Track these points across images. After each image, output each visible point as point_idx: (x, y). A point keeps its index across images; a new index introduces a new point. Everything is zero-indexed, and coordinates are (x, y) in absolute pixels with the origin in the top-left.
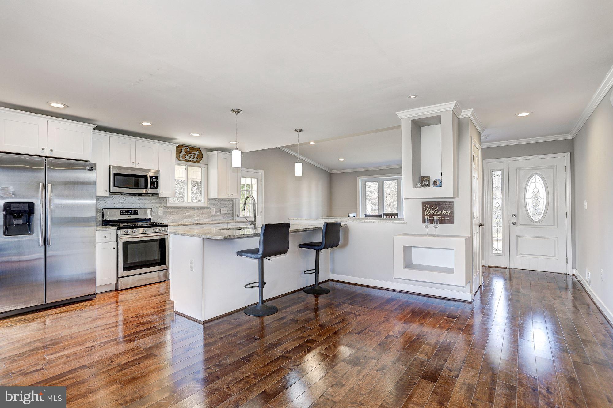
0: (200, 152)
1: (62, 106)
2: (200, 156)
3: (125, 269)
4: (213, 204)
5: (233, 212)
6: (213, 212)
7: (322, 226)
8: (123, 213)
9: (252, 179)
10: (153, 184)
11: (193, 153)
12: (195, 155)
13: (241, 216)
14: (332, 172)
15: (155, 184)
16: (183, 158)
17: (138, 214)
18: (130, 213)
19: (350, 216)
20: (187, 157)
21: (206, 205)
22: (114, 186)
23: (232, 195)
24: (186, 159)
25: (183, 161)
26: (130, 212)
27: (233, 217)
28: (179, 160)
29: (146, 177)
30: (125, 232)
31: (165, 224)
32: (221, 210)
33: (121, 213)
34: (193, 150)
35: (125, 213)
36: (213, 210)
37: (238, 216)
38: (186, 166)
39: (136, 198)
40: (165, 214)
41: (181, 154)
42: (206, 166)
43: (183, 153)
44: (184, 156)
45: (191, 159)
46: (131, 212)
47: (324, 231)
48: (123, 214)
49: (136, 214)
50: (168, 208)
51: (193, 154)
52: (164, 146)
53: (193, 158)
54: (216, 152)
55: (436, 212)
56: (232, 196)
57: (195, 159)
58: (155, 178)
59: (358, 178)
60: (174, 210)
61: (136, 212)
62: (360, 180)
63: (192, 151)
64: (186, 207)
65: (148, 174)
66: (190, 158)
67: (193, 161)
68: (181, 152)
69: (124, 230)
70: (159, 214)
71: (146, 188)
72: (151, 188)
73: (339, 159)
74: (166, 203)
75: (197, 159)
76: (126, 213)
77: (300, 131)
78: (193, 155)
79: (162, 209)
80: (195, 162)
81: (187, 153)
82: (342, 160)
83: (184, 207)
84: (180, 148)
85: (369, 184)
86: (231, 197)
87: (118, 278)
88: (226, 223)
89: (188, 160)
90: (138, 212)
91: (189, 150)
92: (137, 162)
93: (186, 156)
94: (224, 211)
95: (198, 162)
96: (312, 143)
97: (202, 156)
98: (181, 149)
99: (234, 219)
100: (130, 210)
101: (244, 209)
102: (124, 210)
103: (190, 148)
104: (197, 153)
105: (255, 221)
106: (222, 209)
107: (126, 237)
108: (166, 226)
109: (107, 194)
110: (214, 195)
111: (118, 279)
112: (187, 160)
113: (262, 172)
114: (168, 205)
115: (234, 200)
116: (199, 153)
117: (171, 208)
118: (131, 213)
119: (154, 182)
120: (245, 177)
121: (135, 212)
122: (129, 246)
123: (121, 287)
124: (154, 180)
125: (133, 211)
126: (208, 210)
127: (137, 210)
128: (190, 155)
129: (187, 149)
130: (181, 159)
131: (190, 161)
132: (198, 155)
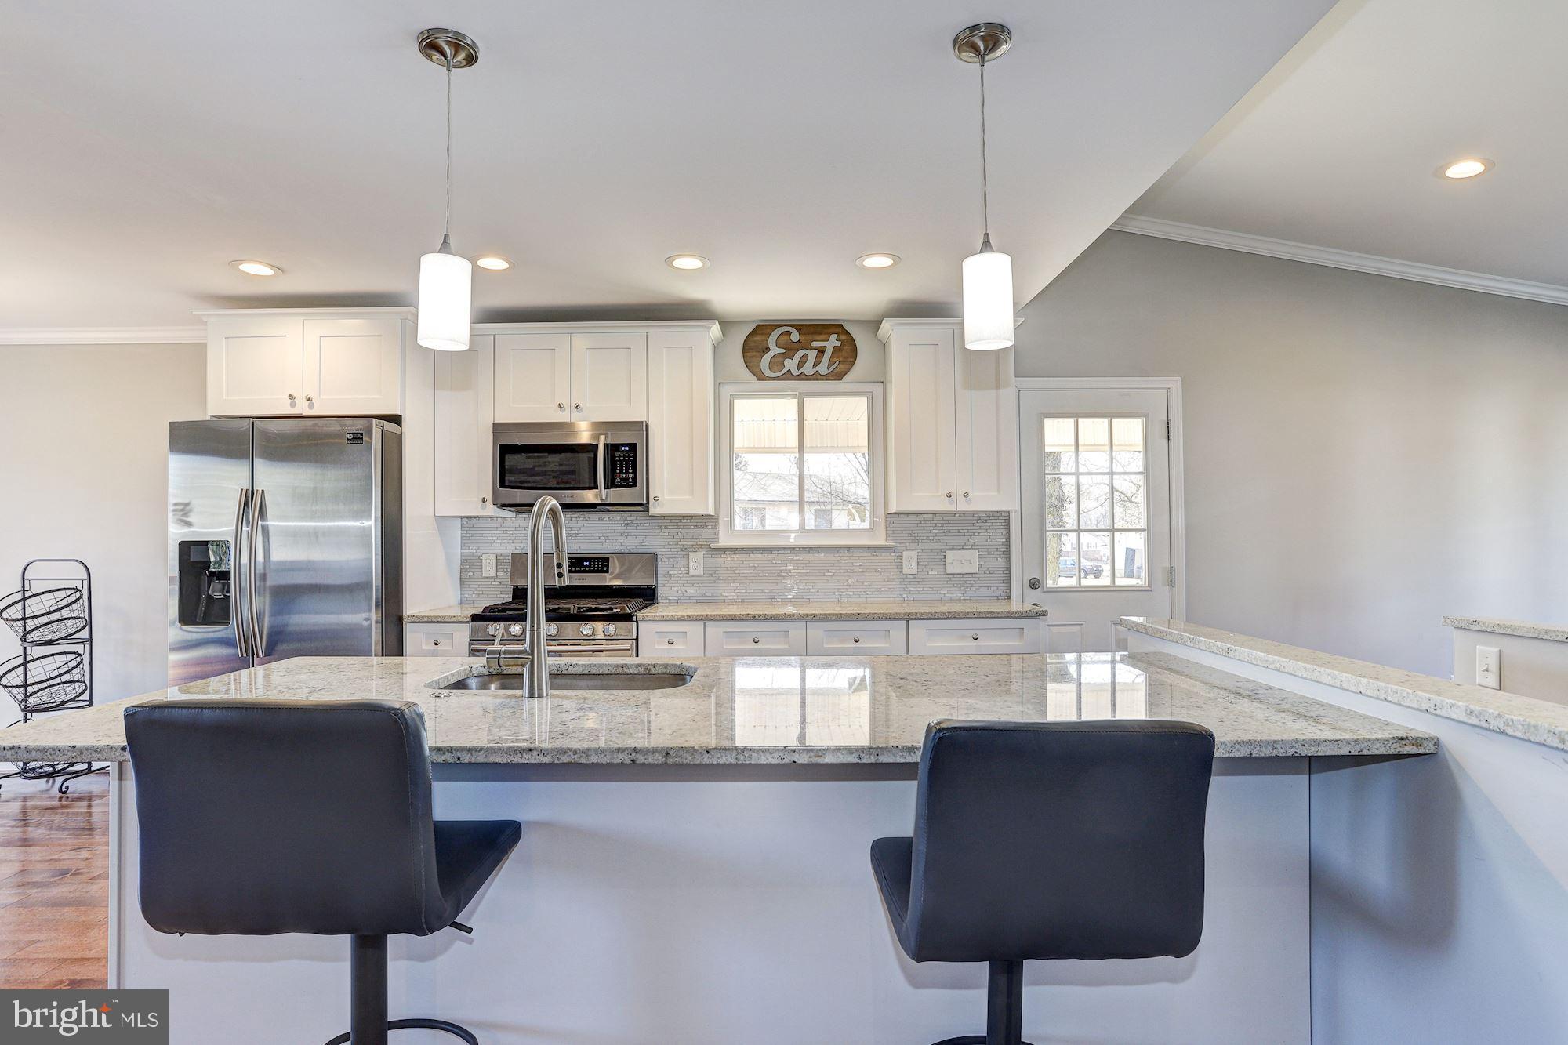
0: (843, 337)
2: (848, 353)
4: (910, 535)
5: (1009, 569)
6: (911, 568)
9: (1115, 421)
10: (621, 472)
11: (814, 344)
12: (821, 351)
15: (627, 472)
16: (776, 368)
17: (607, 571)
18: (582, 569)
20: (791, 364)
21: (881, 541)
22: (502, 485)
23: (966, 495)
24: (784, 372)
25: (774, 379)
26: (586, 566)
27: (1010, 587)
28: (761, 377)
29: (591, 449)
32: (949, 559)
34: (814, 333)
36: (911, 556)
37: (1034, 584)
38: (793, 398)
40: (711, 573)
41: (768, 357)
43: (775, 350)
44: (778, 363)
45: (808, 369)
46: (588, 563)
49: (603, 571)
50: (725, 550)
51: (816, 348)
53: (815, 366)
56: (969, 502)
57: (823, 368)
58: (627, 449)
60: (743, 557)
61: (602, 567)
63: (810, 337)
65: (601, 438)
66: (801, 365)
67: (816, 376)
68: (768, 349)
70: (692, 572)
71: (594, 484)
72: (611, 485)
74: (716, 534)
75: (830, 364)
76: (578, 569)
78: (812, 354)
79: (701, 554)
80: (827, 378)
81: (790, 349)
84: (762, 334)
89: (795, 372)
90: (608, 566)
91: (795, 336)
92: (574, 403)
93: (787, 362)
94: (962, 562)
95: (839, 376)
97: (855, 350)
98: (764, 337)
100: (591, 560)
103: (799, 327)
104: (832, 342)
106: (952, 555)
108: (628, 617)
109: (491, 508)
112: (788, 376)
113: (1174, 383)
114: (725, 540)
115: (1012, 515)
116: (838, 344)
117: (734, 550)
118: (587, 569)
120: (1076, 416)
121: (600, 564)
124: (624, 456)
125: (594, 562)
126: (886, 560)
127: (609, 560)
128: (802, 353)
129: (790, 333)
130: (768, 373)
131: (802, 377)
132: (836, 350)
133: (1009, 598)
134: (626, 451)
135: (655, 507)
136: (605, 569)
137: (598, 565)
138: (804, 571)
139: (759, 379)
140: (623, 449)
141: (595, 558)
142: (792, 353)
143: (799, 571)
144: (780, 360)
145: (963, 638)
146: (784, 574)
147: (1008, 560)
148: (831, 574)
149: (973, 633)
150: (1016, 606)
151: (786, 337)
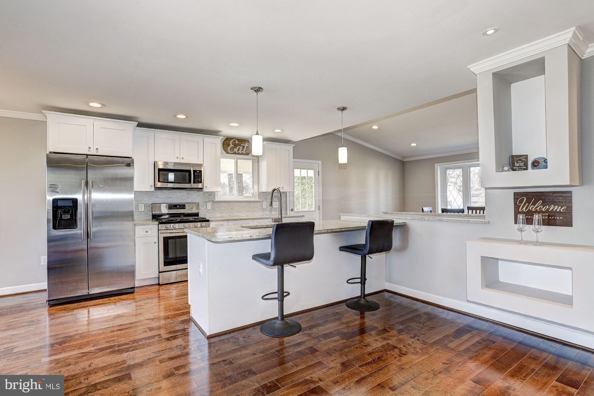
1: (99, 106)
2: (250, 148)
3: (166, 264)
4: (264, 197)
5: (287, 206)
6: (264, 206)
7: (366, 225)
8: (171, 207)
9: (308, 170)
10: (197, 179)
11: (242, 145)
12: (244, 147)
13: (295, 210)
14: (405, 160)
15: (199, 179)
16: (231, 150)
17: (185, 209)
19: (424, 210)
20: (236, 150)
21: (257, 199)
22: (159, 181)
23: (283, 188)
24: (234, 152)
25: (231, 153)
26: (178, 207)
27: (287, 211)
28: (227, 153)
29: (189, 171)
30: (166, 228)
31: (207, 219)
32: (273, 204)
33: (169, 207)
34: (242, 142)
35: (172, 207)
36: (264, 203)
37: (292, 210)
38: (235, 160)
39: (184, 193)
40: (213, 209)
41: (230, 147)
42: (256, 158)
43: (231, 145)
44: (232, 149)
45: (240, 152)
46: (178, 206)
47: (368, 232)
48: (171, 208)
49: (183, 209)
50: (217, 202)
51: (242, 146)
52: (208, 139)
53: (242, 150)
55: (538, 208)
56: (283, 190)
57: (244, 152)
58: (199, 172)
59: (436, 165)
60: (222, 204)
61: (183, 207)
62: (438, 168)
63: (241, 143)
64: (236, 202)
65: (192, 168)
66: (238, 150)
67: (242, 154)
68: (229, 145)
69: (164, 225)
70: (208, 209)
71: (190, 182)
72: (194, 182)
73: (410, 145)
74: (215, 197)
75: (246, 151)
76: (174, 208)
77: (344, 109)
78: (241, 148)
79: (210, 203)
80: (245, 154)
81: (236, 146)
82: (414, 145)
83: (233, 202)
84: (228, 140)
85: (450, 172)
87: (159, 272)
89: (237, 152)
90: (185, 207)
91: (237, 142)
92: (181, 157)
93: (235, 149)
94: (276, 205)
95: (247, 154)
96: (375, 127)
98: (228, 142)
99: (288, 213)
100: (179, 205)
102: (172, 205)
103: (238, 140)
104: (246, 145)
107: (167, 232)
108: (208, 221)
109: (153, 189)
110: (264, 189)
111: (160, 274)
112: (235, 153)
113: (320, 162)
114: (217, 199)
115: (287, 193)
116: (248, 145)
117: (220, 202)
119: (198, 176)
120: (301, 169)
121: (183, 206)
122: (170, 241)
123: (162, 282)
124: (198, 174)
125: (181, 206)
126: (259, 204)
127: (185, 205)
128: (238, 147)
129: (236, 141)
130: (229, 152)
131: (239, 154)
132: (247, 147)
135: (205, 189)
136: (184, 208)
138: (238, 208)
140: (198, 172)
142: (236, 147)
144: (233, 148)
146: (233, 209)
147: (286, 204)
148: (245, 209)
150: (288, 215)
151: (234, 142)
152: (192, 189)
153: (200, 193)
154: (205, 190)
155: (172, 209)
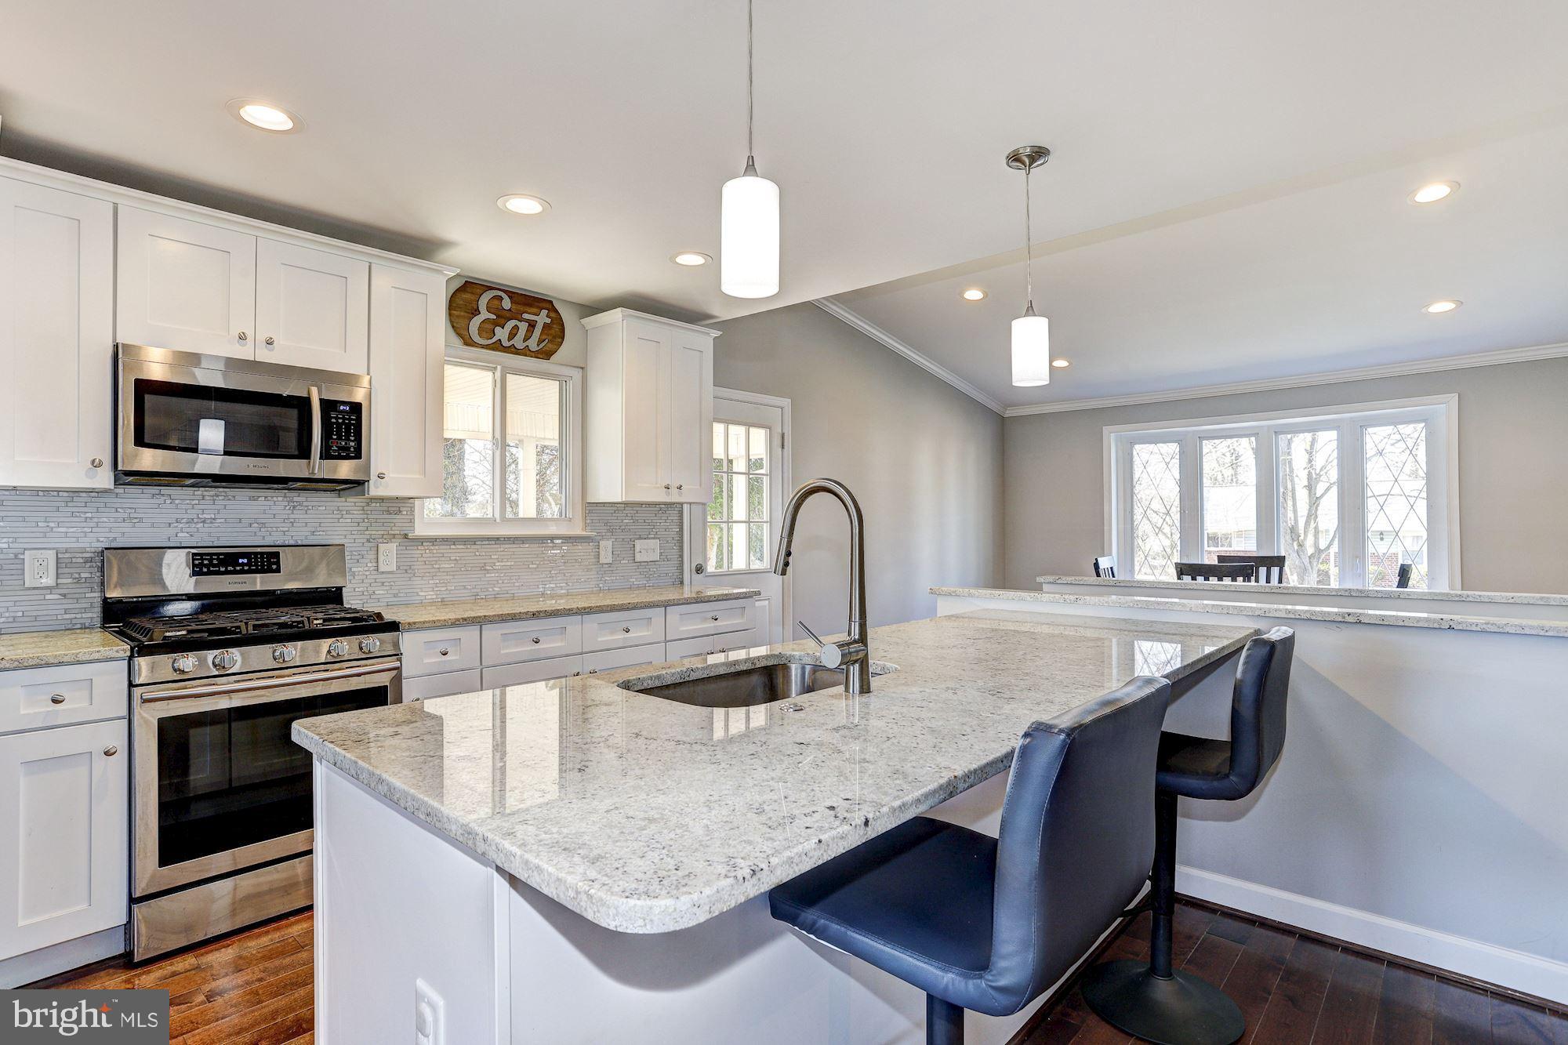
0: (553, 315)
2: (555, 333)
3: (174, 851)
4: (605, 524)
5: (681, 556)
6: (606, 557)
8: (205, 566)
9: (751, 430)
10: (340, 438)
11: (526, 316)
12: (532, 325)
15: (347, 439)
16: (484, 334)
17: (278, 570)
18: (238, 568)
20: (502, 334)
21: (578, 530)
22: (140, 441)
23: (680, 488)
24: (494, 340)
25: (483, 347)
26: (243, 564)
27: (682, 573)
28: (469, 342)
29: (303, 404)
30: (175, 670)
31: (388, 616)
32: (638, 548)
33: (195, 565)
34: (525, 304)
35: (214, 566)
36: (606, 545)
37: (699, 570)
38: (498, 374)
40: (406, 569)
41: (476, 322)
42: (577, 374)
43: (485, 314)
44: (487, 329)
45: (518, 342)
46: (245, 561)
48: (205, 570)
49: (270, 571)
50: (422, 541)
51: (527, 321)
52: (389, 268)
53: (525, 340)
54: (617, 314)
56: (680, 495)
57: (533, 344)
58: (347, 408)
59: (1106, 430)
60: (443, 549)
61: (269, 565)
62: (1112, 438)
63: (522, 308)
64: (497, 539)
65: (314, 391)
66: (512, 336)
67: (525, 352)
68: (476, 312)
69: (164, 660)
70: (383, 568)
71: (304, 453)
72: (326, 455)
74: (412, 521)
75: (540, 341)
76: (222, 569)
78: (523, 327)
79: (393, 547)
80: (535, 355)
81: (502, 318)
82: (1061, 364)
84: (471, 292)
85: (1143, 453)
86: (674, 497)
87: (132, 900)
88: (658, 606)
89: (506, 343)
90: (278, 563)
91: (507, 304)
92: (262, 337)
93: (498, 330)
94: (648, 550)
95: (547, 355)
97: (563, 331)
98: (473, 297)
99: (687, 582)
100: (247, 555)
101: (786, 564)
102: (211, 554)
103: (512, 294)
104: (542, 318)
105: (863, 639)
106: (639, 544)
107: (182, 692)
108: (394, 627)
109: (104, 479)
110: (610, 486)
111: (135, 907)
112: (498, 347)
113: (786, 402)
114: (420, 530)
115: (686, 507)
116: (548, 321)
117: (433, 540)
118: (246, 568)
119: (342, 427)
120: (728, 422)
121: (267, 561)
123: (147, 949)
124: (344, 419)
125: (256, 558)
126: (586, 548)
127: (277, 555)
128: (511, 324)
129: (501, 298)
130: (477, 338)
131: (513, 350)
132: (545, 326)
133: (682, 583)
134: (343, 411)
135: (377, 487)
136: (274, 567)
137: (263, 562)
138: (509, 564)
139: (466, 344)
140: (342, 408)
141: (256, 554)
142: (502, 321)
143: (503, 564)
144: (489, 326)
145: (705, 620)
146: (488, 568)
147: (681, 548)
148: (535, 566)
149: (713, 614)
151: (496, 302)
152: (311, 484)
153: (350, 503)
154: (375, 489)
155: (210, 573)
